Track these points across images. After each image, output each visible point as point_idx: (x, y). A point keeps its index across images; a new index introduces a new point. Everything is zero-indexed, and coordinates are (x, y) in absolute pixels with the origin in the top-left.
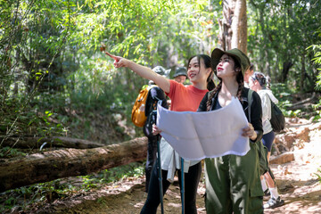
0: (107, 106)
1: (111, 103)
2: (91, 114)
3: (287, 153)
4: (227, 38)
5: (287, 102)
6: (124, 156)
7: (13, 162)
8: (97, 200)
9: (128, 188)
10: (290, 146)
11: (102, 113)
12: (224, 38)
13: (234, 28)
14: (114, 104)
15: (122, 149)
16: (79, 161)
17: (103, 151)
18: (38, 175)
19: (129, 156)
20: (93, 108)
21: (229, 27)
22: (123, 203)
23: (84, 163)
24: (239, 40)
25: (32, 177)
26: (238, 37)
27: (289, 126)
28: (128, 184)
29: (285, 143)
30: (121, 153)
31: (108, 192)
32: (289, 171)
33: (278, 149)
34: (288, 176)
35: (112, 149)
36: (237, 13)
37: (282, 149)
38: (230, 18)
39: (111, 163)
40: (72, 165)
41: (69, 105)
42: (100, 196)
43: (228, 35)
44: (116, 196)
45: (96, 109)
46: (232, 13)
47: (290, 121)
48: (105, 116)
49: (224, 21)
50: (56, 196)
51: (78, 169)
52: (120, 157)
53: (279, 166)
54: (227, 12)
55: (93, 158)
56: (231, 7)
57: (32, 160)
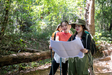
0: (46, 38)
1: (47, 37)
2: (40, 40)
3: (108, 57)
4: (87, 14)
5: (110, 38)
6: (46, 56)
7: (5, 57)
8: (35, 71)
9: (48, 67)
10: (110, 54)
11: (44, 40)
12: (86, 14)
13: (90, 11)
14: (48, 37)
15: (46, 53)
16: (29, 57)
17: (38, 54)
18: (14, 61)
19: (48, 56)
20: (41, 38)
21: (88, 10)
22: (45, 72)
23: (31, 58)
24: (91, 15)
25: (12, 62)
26: (91, 14)
27: (110, 47)
28: (48, 66)
29: (108, 53)
30: (45, 55)
31: (40, 68)
32: (108, 63)
33: (105, 55)
34: (107, 65)
35: (42, 53)
36: (91, 5)
37: (106, 55)
38: (89, 7)
39: (41, 58)
40: (26, 58)
41: (33, 37)
42: (37, 70)
43: (87, 13)
44: (43, 70)
45: (42, 38)
46: (89, 5)
47: (110, 45)
48: (45, 41)
49: (86, 8)
50: (22, 69)
51: (29, 60)
52: (45, 56)
53: (104, 62)
54: (87, 5)
55: (35, 56)
56: (89, 3)
57: (12, 56)
